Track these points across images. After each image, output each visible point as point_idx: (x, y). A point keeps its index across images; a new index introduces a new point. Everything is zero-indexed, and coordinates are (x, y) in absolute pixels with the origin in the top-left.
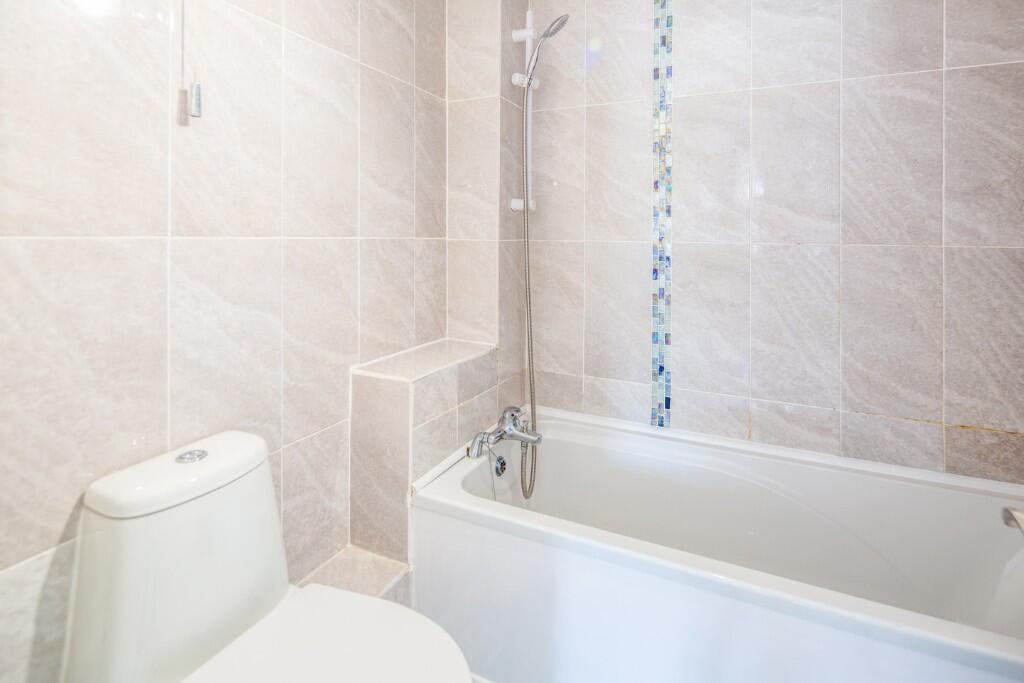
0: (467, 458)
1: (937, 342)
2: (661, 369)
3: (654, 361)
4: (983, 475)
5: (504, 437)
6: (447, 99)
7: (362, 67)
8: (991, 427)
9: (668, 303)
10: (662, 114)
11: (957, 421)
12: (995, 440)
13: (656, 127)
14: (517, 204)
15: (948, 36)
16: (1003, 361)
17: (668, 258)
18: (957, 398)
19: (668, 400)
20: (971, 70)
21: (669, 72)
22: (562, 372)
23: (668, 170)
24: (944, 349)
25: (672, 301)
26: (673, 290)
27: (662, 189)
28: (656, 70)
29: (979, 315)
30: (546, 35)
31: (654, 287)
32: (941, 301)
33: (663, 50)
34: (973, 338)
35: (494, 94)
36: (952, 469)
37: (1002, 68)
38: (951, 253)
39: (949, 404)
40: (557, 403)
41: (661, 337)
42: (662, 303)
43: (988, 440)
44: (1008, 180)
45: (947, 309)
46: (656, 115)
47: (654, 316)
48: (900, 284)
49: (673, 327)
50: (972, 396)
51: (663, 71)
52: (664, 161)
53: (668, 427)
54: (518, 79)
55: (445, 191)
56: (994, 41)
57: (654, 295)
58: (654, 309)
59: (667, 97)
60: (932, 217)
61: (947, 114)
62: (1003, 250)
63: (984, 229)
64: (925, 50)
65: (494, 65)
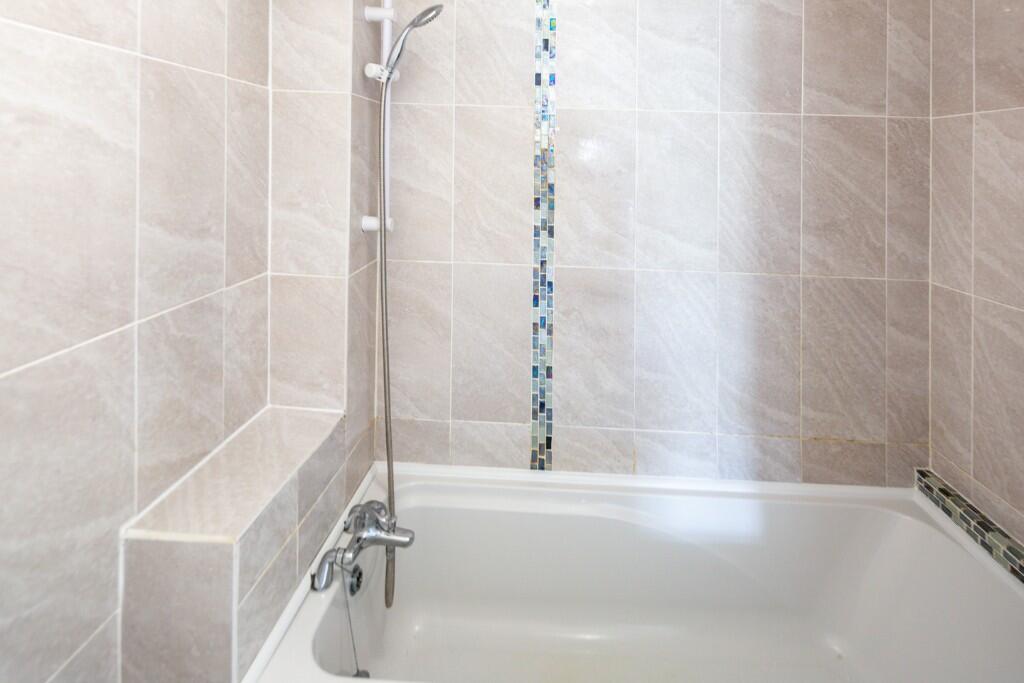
0: (313, 595)
1: (796, 363)
2: (542, 405)
3: (535, 398)
4: (831, 481)
5: (364, 546)
6: (270, 87)
7: (144, 61)
8: (836, 437)
9: (550, 332)
10: (545, 124)
11: (811, 434)
12: (839, 449)
13: (537, 138)
14: (371, 223)
15: (806, 85)
16: (844, 377)
17: (550, 284)
18: (812, 414)
19: (549, 440)
20: (823, 118)
21: (553, 80)
22: (422, 418)
23: (551, 188)
24: (801, 370)
25: (554, 330)
26: (556, 319)
27: (544, 206)
28: (538, 76)
29: (827, 338)
30: (415, 24)
31: (535, 315)
32: (799, 326)
33: (546, 55)
34: (823, 359)
35: (344, 90)
36: (807, 479)
37: (845, 120)
38: (806, 282)
39: (806, 419)
40: (418, 456)
41: (542, 372)
42: (543, 333)
43: (835, 449)
44: (849, 219)
45: (803, 333)
46: (538, 126)
47: (535, 347)
48: (767, 311)
49: (555, 360)
50: (823, 411)
51: (545, 78)
52: (546, 177)
53: (550, 469)
54: (373, 70)
55: (266, 209)
56: (839, 95)
57: (535, 325)
58: (535, 339)
59: (550, 107)
60: (792, 248)
61: (805, 156)
62: (845, 280)
63: (831, 261)
64: (788, 95)
65: (341, 52)
